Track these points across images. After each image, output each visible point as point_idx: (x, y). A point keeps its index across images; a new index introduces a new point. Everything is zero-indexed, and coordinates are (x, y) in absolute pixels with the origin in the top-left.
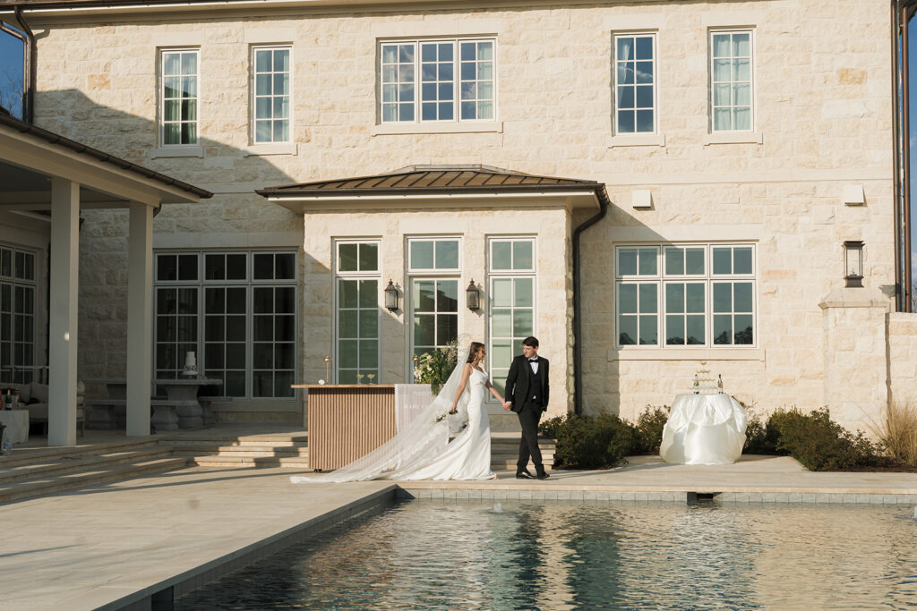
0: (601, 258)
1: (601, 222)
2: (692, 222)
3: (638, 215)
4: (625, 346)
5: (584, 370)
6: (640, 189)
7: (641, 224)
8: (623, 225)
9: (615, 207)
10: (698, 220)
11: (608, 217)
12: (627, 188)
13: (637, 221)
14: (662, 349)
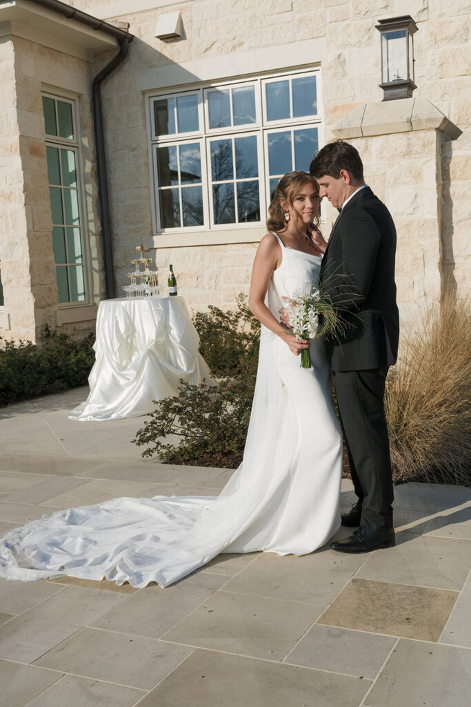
0: (128, 115)
1: (127, 67)
2: (234, 48)
3: (167, 50)
4: (168, 230)
5: (116, 263)
6: (168, 12)
7: (171, 63)
8: (151, 67)
9: (141, 42)
10: (241, 44)
11: (133, 58)
12: (152, 13)
13: (167, 58)
14: (209, 230)
